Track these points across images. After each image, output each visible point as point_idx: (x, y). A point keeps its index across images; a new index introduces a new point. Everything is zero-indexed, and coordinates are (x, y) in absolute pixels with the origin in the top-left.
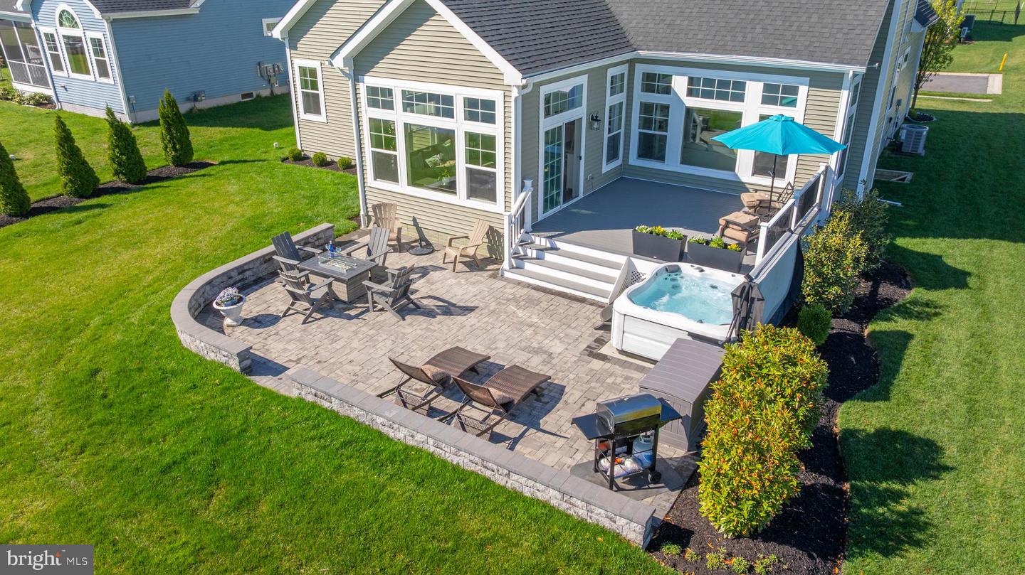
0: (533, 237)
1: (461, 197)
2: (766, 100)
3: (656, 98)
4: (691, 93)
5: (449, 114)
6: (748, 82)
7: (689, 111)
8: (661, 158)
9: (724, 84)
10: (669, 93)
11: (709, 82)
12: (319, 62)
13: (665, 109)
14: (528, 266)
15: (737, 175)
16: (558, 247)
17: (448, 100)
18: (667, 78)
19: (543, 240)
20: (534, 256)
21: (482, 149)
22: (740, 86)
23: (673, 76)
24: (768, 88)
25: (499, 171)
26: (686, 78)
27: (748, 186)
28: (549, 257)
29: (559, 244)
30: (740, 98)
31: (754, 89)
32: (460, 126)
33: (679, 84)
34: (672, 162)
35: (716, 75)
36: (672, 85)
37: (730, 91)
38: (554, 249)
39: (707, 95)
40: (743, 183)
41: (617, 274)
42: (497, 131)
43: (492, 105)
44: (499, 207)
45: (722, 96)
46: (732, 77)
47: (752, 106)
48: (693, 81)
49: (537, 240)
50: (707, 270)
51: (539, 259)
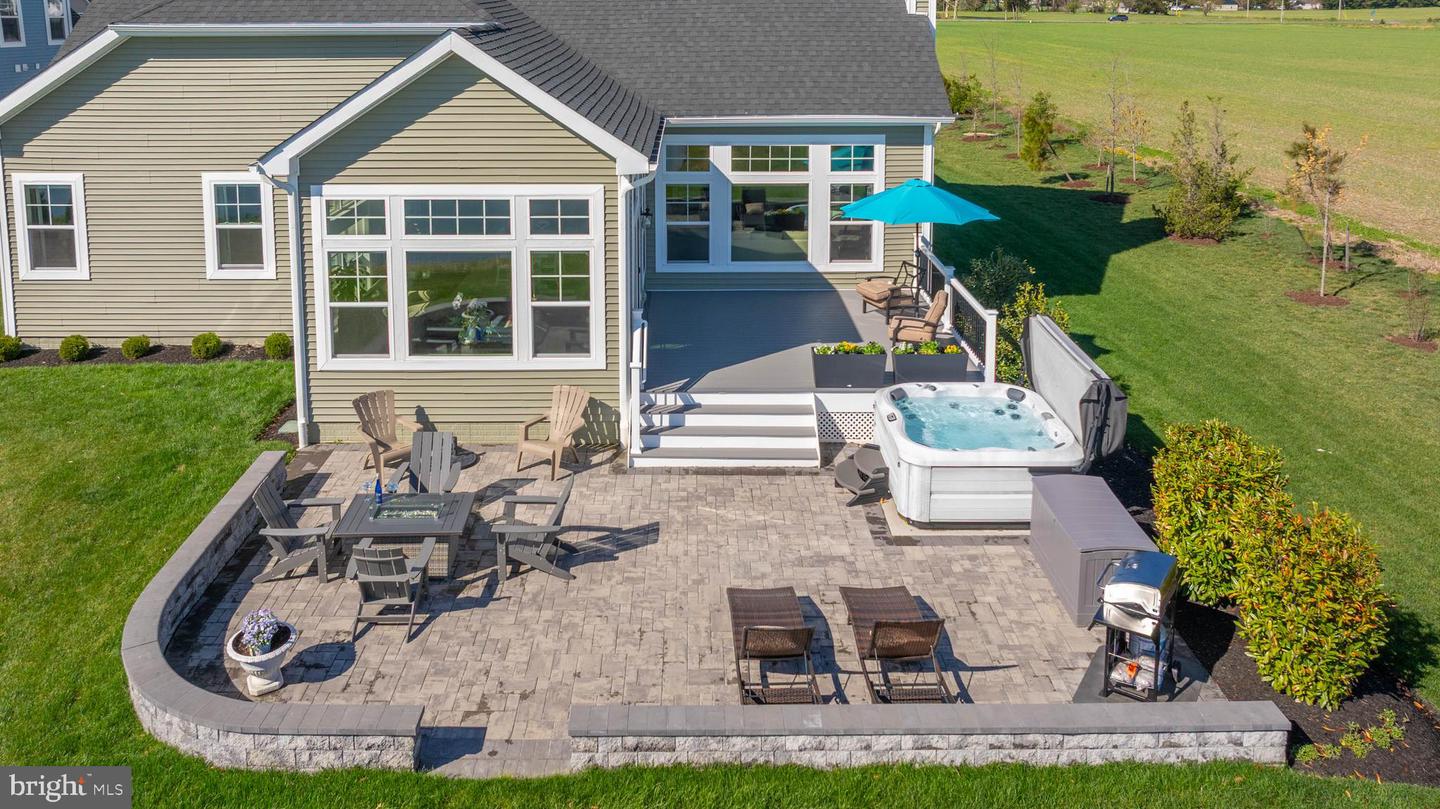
0: (652, 396)
1: (522, 356)
2: (837, 166)
3: (690, 178)
4: (737, 166)
5: (500, 228)
6: (811, 147)
7: (739, 192)
8: (704, 256)
9: (780, 151)
10: (707, 170)
11: (761, 151)
12: (80, 174)
13: (702, 193)
14: (667, 442)
15: (811, 265)
16: (697, 401)
17: (500, 207)
18: (704, 151)
19: (670, 397)
20: (667, 424)
22: (804, 152)
23: (711, 148)
24: (837, 151)
26: (730, 148)
27: (826, 276)
28: (691, 420)
29: (698, 398)
30: (803, 167)
31: (820, 154)
32: (522, 244)
33: (721, 156)
34: (720, 262)
35: (770, 141)
36: (711, 159)
37: (790, 159)
38: (690, 407)
39: (760, 167)
40: (820, 277)
41: (811, 421)
42: (591, 243)
43: (582, 206)
44: (596, 359)
45: (780, 167)
46: (789, 142)
47: (819, 174)
48: (738, 151)
49: (660, 399)
50: (940, 386)
51: (675, 427)
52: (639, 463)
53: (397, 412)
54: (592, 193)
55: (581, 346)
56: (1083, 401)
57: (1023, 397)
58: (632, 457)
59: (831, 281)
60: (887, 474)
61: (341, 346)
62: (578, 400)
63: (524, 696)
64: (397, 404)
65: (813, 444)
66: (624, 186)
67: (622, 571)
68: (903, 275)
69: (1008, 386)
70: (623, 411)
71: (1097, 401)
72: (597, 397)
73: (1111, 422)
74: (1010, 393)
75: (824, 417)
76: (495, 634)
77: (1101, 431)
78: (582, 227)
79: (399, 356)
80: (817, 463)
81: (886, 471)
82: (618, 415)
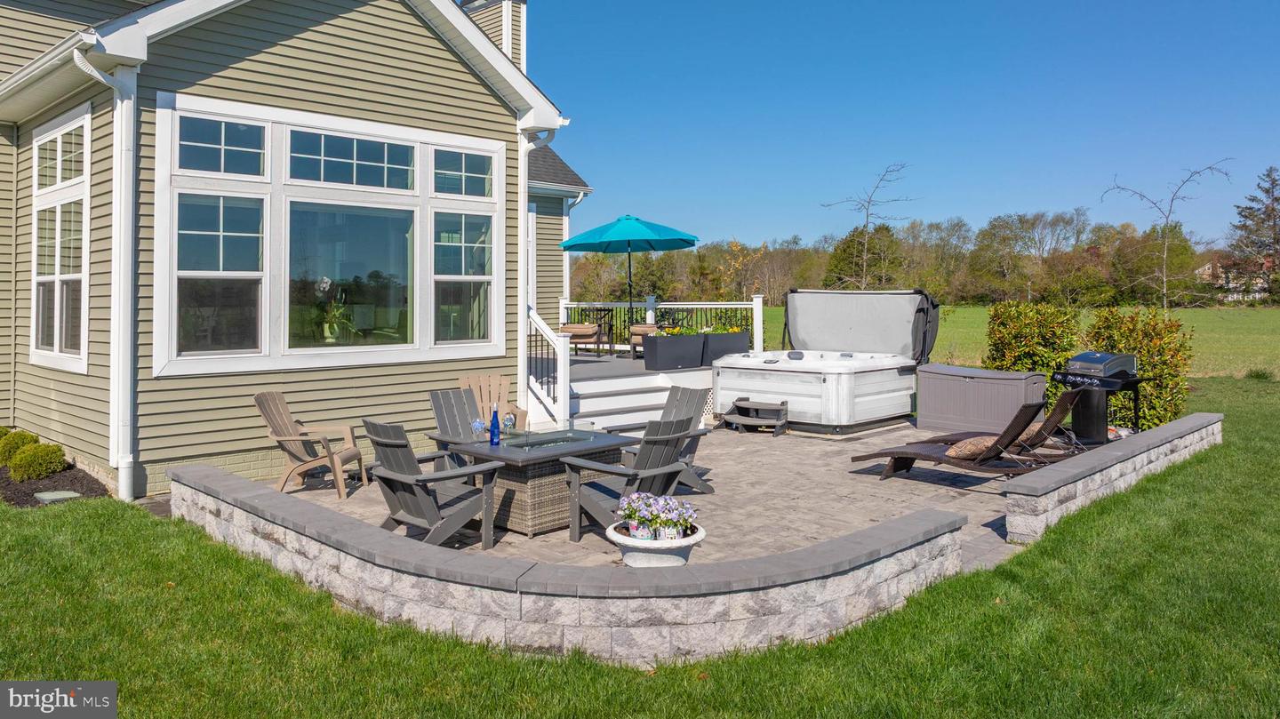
1: (423, 344)
5: (404, 180)
17: (402, 154)
21: (464, 243)
25: (496, 280)
32: (424, 202)
44: (496, 344)
54: (494, 149)
55: (480, 330)
56: (919, 311)
61: (190, 340)
66: (524, 145)
71: (924, 310)
77: (925, 335)
78: (484, 188)
79: (275, 350)
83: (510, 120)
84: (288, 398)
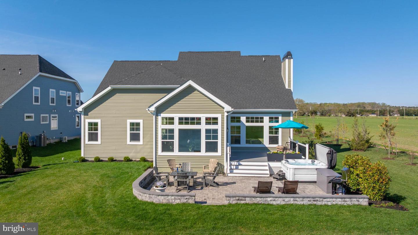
0: (231, 162)
1: (203, 152)
2: (270, 122)
3: (236, 124)
4: (247, 121)
5: (199, 123)
6: (264, 117)
7: (248, 128)
8: (239, 143)
9: (257, 118)
10: (240, 122)
11: (252, 118)
12: (100, 120)
13: (239, 128)
14: (235, 171)
15: (264, 145)
17: (199, 119)
18: (239, 118)
19: (235, 163)
20: (235, 168)
21: (212, 134)
22: (262, 118)
23: (241, 117)
24: (270, 118)
25: (219, 141)
26: (245, 117)
27: (268, 148)
28: (240, 167)
29: (241, 163)
30: (262, 122)
31: (266, 119)
32: (203, 127)
33: (243, 119)
34: (243, 144)
35: (255, 116)
36: (241, 120)
37: (259, 120)
38: (240, 165)
39: (252, 122)
40: (267, 147)
41: (267, 168)
42: (218, 127)
43: (216, 119)
44: (219, 153)
45: (257, 122)
46: (259, 116)
47: (266, 124)
48: (247, 118)
49: (233, 163)
50: (296, 160)
51: (237, 168)
52: (229, 175)
53: (176, 163)
54: (219, 116)
55: (216, 150)
56: (327, 154)
57: (315, 161)
58: (228, 173)
59: (269, 149)
60: (285, 174)
61: (163, 150)
62: (215, 162)
63: (213, 199)
64: (176, 162)
65: (268, 172)
66: (226, 114)
67: (229, 187)
68: (286, 145)
69: (311, 160)
70: (225, 165)
71: (330, 154)
72: (219, 162)
73: (333, 159)
74: (312, 161)
75: (270, 168)
76: (204, 192)
77: (331, 161)
78: (216, 123)
79: (176, 152)
80: (269, 176)
81: (285, 173)
82: (224, 166)
83: (223, 109)
84: (176, 160)
